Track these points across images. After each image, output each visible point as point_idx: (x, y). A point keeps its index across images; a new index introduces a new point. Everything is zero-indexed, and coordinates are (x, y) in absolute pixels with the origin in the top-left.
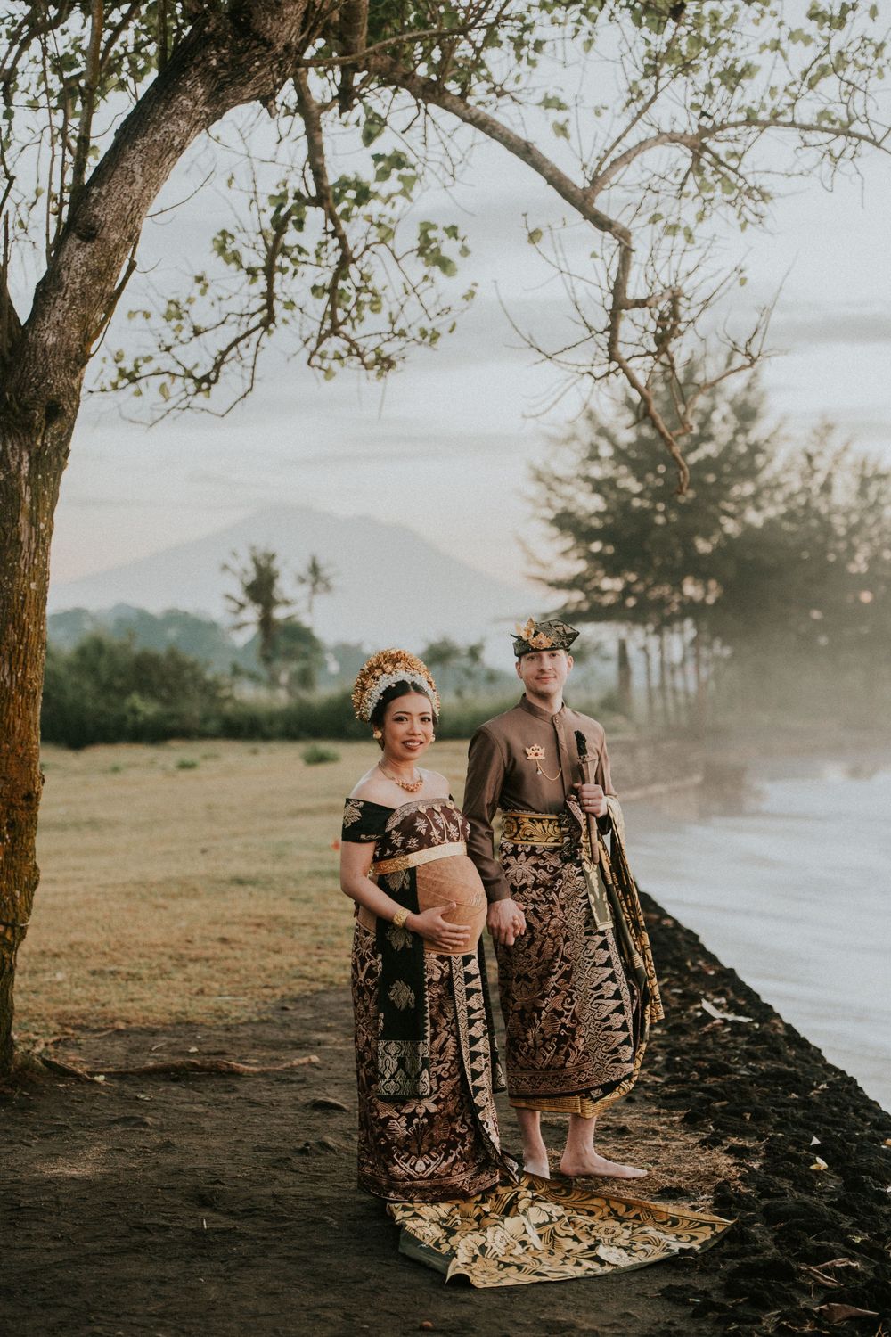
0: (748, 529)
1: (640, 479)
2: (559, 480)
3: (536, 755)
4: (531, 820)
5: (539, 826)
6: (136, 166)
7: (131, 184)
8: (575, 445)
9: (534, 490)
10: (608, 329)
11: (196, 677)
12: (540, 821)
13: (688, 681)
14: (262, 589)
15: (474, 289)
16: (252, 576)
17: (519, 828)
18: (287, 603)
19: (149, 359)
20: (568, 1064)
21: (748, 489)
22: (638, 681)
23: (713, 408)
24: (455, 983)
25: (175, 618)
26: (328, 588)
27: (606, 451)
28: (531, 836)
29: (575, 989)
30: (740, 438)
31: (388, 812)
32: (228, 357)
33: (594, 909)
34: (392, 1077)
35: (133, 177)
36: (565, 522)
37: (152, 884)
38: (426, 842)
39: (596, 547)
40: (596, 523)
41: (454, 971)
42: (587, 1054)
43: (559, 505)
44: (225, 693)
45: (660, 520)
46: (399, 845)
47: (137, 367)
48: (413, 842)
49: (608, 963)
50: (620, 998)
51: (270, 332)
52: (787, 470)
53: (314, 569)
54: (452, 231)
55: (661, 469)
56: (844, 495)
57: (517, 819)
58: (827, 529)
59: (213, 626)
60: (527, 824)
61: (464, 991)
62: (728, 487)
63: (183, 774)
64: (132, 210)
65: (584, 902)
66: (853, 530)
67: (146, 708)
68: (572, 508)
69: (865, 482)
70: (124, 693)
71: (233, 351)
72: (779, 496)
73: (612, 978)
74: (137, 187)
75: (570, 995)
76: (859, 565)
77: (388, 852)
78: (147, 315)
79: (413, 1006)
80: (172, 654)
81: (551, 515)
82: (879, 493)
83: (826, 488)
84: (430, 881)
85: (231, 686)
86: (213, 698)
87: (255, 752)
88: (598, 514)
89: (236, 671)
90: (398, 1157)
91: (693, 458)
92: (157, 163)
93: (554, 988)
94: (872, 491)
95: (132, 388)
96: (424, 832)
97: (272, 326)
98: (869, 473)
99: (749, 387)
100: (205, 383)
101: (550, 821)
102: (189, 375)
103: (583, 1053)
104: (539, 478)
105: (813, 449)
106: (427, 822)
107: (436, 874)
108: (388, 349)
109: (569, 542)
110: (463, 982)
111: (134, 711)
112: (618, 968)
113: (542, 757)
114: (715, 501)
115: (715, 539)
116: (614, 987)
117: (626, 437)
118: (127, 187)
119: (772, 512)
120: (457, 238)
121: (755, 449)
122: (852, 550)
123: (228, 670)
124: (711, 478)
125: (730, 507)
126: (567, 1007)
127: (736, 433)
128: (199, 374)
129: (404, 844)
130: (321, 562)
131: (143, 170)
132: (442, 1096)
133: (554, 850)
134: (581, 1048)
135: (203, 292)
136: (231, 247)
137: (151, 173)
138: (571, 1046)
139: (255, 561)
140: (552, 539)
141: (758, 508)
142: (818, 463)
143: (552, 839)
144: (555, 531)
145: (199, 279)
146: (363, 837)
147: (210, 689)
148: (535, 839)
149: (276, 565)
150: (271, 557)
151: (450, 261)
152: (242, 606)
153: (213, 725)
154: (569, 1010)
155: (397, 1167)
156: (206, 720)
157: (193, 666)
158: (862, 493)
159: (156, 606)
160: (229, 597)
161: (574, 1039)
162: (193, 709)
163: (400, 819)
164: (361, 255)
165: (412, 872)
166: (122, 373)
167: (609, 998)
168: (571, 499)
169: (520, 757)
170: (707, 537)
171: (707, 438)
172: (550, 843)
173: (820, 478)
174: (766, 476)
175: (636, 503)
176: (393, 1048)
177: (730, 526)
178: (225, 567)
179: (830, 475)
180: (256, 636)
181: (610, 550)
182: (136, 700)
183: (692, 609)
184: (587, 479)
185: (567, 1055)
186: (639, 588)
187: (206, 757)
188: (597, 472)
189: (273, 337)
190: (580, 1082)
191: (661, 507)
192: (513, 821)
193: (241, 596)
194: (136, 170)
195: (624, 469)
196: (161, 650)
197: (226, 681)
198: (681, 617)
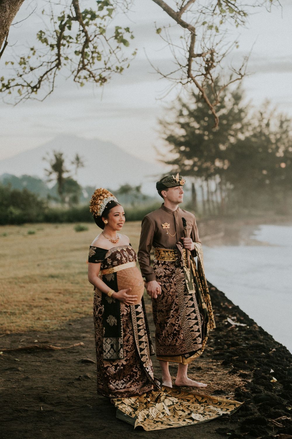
0: (239, 141)
1: (198, 122)
2: (169, 124)
3: (166, 227)
4: (164, 251)
5: (167, 254)
6: (7, 5)
7: (5, 12)
8: (174, 111)
9: (159, 127)
10: (187, 65)
11: (34, 199)
12: (167, 252)
13: (218, 198)
14: (58, 166)
15: (136, 51)
16: (54, 162)
17: (159, 254)
18: (67, 171)
19: (13, 80)
20: (177, 344)
21: (238, 126)
22: (199, 198)
23: (225, 96)
24: (132, 315)
25: (26, 178)
26: (83, 166)
27: (185, 112)
28: (164, 257)
29: (180, 315)
30: (236, 107)
31: (106, 251)
32: (43, 79)
33: (187, 285)
34: (109, 352)
35: (6, 10)
36: (171, 139)
37: (19, 278)
38: (120, 262)
39: (183, 148)
40: (182, 140)
41: (132, 311)
42: (184, 340)
43: (169, 133)
44: (45, 206)
45: (206, 138)
46: (110, 264)
47: (9, 83)
48: (116, 262)
49: (193, 306)
50: (197, 320)
51: (59, 69)
52: (253, 118)
53: (78, 159)
54: (127, 30)
55: (206, 119)
56: (274, 127)
57: (159, 251)
58: (268, 140)
59: (40, 181)
60: (163, 253)
61: (136, 318)
62: (231, 125)
63: (30, 236)
64: (5, 22)
65: (184, 283)
66: (278, 140)
67: (16, 212)
68: (173, 134)
69: (282, 123)
70: (7, 206)
71: (45, 76)
72: (250, 128)
73: (194, 312)
74: (7, 14)
75: (178, 318)
76: (280, 153)
77: (106, 266)
78: (12, 63)
79: (116, 324)
80: (25, 191)
81: (166, 136)
82: (288, 126)
83: (268, 125)
84: (122, 277)
85: (47, 203)
86: (41, 208)
87: (57, 227)
88: (183, 136)
89: (49, 197)
90: (112, 381)
91: (218, 115)
92: (15, 4)
93: (172, 315)
94: (285, 126)
95: (8, 91)
96: (119, 259)
97: (60, 67)
98: (283, 119)
99: (238, 88)
100: (35, 89)
101: (171, 252)
102: (29, 85)
103: (183, 340)
104: (161, 123)
105: (262, 111)
106: (121, 255)
107: (124, 275)
108: (104, 75)
109: (172, 147)
110: (135, 315)
111: (11, 213)
112: (197, 308)
113: (169, 228)
114: (226, 130)
115: (227, 145)
116: (195, 315)
117: (193, 106)
118: (3, 13)
119: (248, 134)
120: (129, 32)
121: (241, 111)
122: (277, 148)
123: (46, 196)
124: (225, 122)
125: (232, 133)
126: (176, 322)
127: (234, 105)
128: (33, 85)
129: (112, 263)
130: (80, 156)
131: (9, 7)
132: (128, 358)
133: (172, 263)
134: (182, 338)
135: (34, 54)
136: (44, 37)
137: (12, 8)
138: (178, 337)
139: (56, 156)
140: (166, 146)
141: (242, 133)
142: (265, 116)
143: (171, 259)
144: (167, 143)
145: (32, 49)
146: (96, 261)
147: (39, 204)
148: (165, 258)
149: (63, 157)
150: (61, 155)
151: (127, 41)
152: (51, 173)
153: (41, 218)
154: (177, 324)
155: (111, 385)
156: (38, 215)
157: (33, 196)
158: (281, 126)
159: (18, 173)
160: (46, 170)
161: (179, 335)
162: (34, 212)
163: (110, 254)
164: (93, 39)
165: (115, 274)
166: (3, 85)
167: (193, 319)
168: (173, 131)
169: (160, 227)
170: (224, 144)
171: (223, 107)
172: (171, 260)
173: (265, 122)
174: (245, 121)
175: (197, 132)
176: (109, 341)
177: (232, 140)
178: (44, 159)
179: (269, 120)
180: (56, 184)
181: (188, 149)
182: (12, 209)
183: (219, 171)
184: (179, 123)
185: (177, 341)
186: (199, 164)
187: (38, 230)
188: (182, 120)
189: (60, 70)
190: (181, 351)
191: (206, 133)
192: (157, 251)
193: (50, 168)
194: (7, 7)
195: (192, 119)
196: (21, 190)
197: (45, 201)
198: (214, 174)
